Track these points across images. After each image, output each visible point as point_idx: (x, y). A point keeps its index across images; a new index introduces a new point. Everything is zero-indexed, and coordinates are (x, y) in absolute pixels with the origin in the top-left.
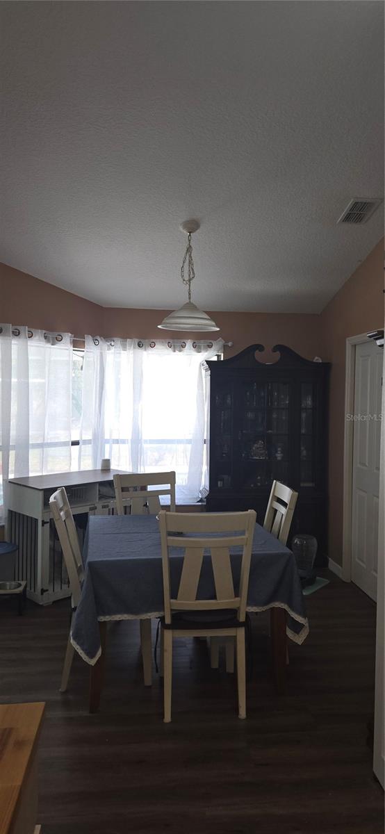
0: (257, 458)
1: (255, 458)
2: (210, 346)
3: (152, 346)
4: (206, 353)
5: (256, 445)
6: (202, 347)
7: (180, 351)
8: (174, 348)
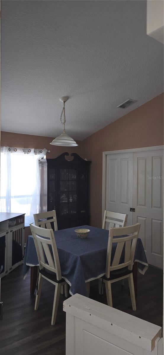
0: (64, 202)
1: (63, 202)
2: (41, 152)
3: (15, 150)
4: (39, 155)
5: (62, 196)
6: (37, 152)
7: (28, 154)
8: (25, 152)
